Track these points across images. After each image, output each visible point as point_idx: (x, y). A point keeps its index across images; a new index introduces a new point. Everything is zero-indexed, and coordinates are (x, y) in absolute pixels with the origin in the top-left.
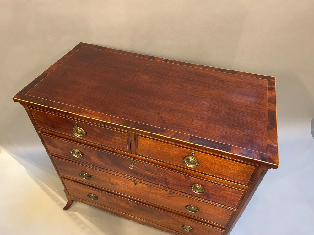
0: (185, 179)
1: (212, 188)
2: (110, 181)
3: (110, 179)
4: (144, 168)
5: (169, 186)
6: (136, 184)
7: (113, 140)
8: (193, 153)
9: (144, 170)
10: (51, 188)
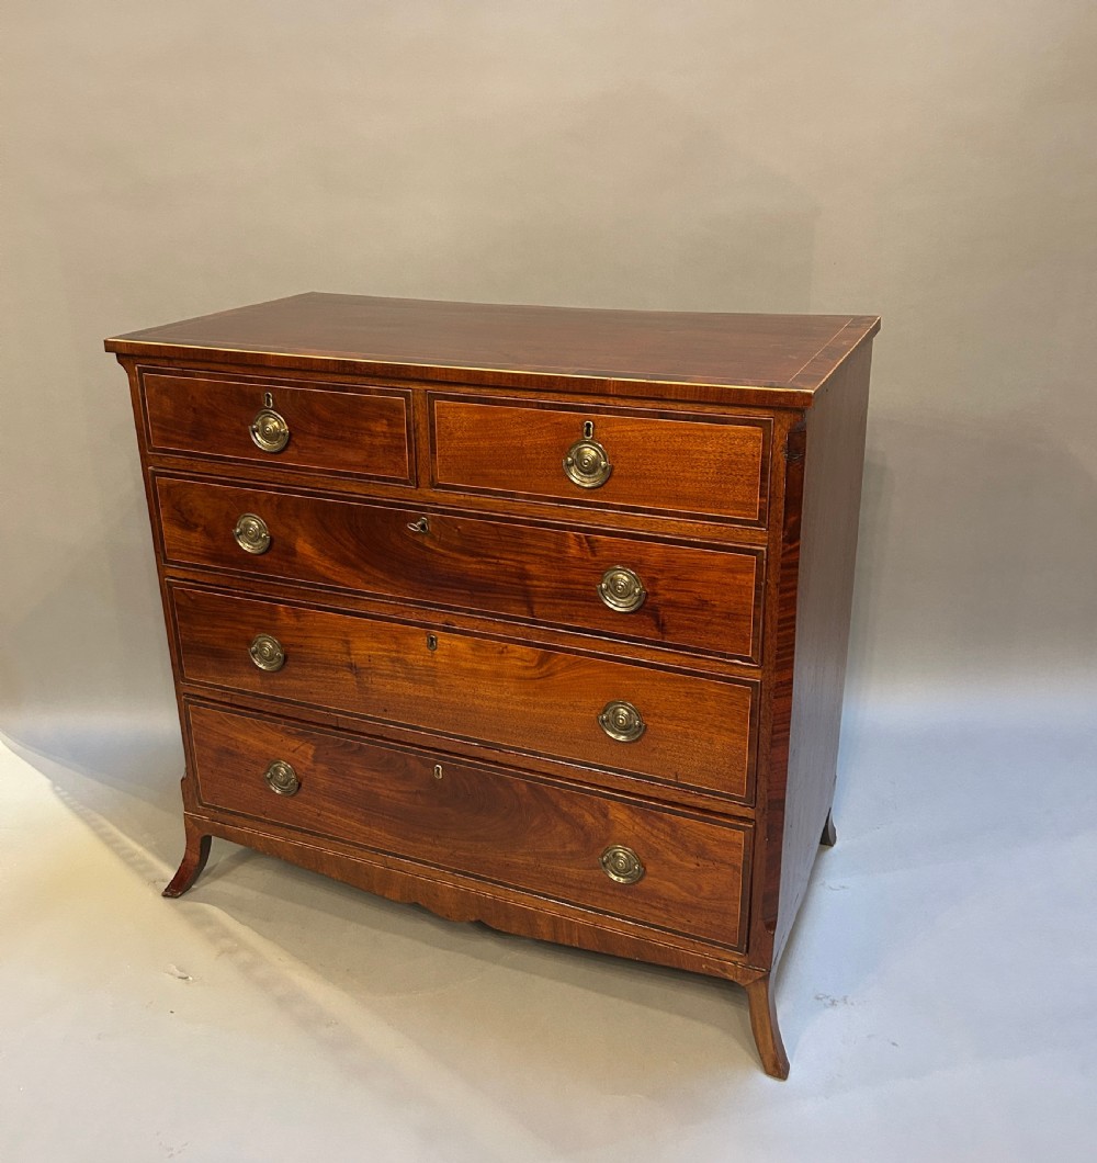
0: (579, 555)
1: (662, 571)
2: (349, 654)
3: (347, 642)
4: (456, 543)
5: (536, 609)
6: (432, 642)
7: (367, 440)
8: (588, 425)
9: (456, 555)
10: (129, 836)
